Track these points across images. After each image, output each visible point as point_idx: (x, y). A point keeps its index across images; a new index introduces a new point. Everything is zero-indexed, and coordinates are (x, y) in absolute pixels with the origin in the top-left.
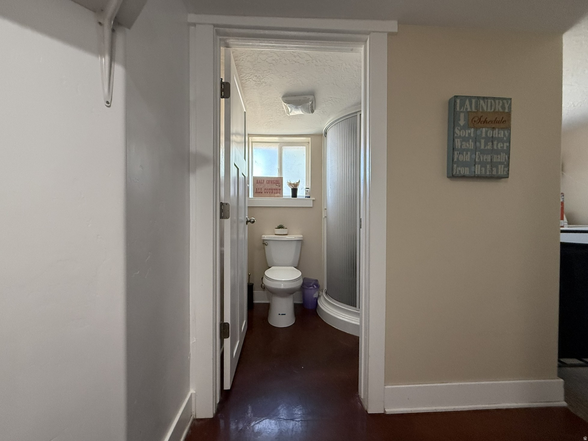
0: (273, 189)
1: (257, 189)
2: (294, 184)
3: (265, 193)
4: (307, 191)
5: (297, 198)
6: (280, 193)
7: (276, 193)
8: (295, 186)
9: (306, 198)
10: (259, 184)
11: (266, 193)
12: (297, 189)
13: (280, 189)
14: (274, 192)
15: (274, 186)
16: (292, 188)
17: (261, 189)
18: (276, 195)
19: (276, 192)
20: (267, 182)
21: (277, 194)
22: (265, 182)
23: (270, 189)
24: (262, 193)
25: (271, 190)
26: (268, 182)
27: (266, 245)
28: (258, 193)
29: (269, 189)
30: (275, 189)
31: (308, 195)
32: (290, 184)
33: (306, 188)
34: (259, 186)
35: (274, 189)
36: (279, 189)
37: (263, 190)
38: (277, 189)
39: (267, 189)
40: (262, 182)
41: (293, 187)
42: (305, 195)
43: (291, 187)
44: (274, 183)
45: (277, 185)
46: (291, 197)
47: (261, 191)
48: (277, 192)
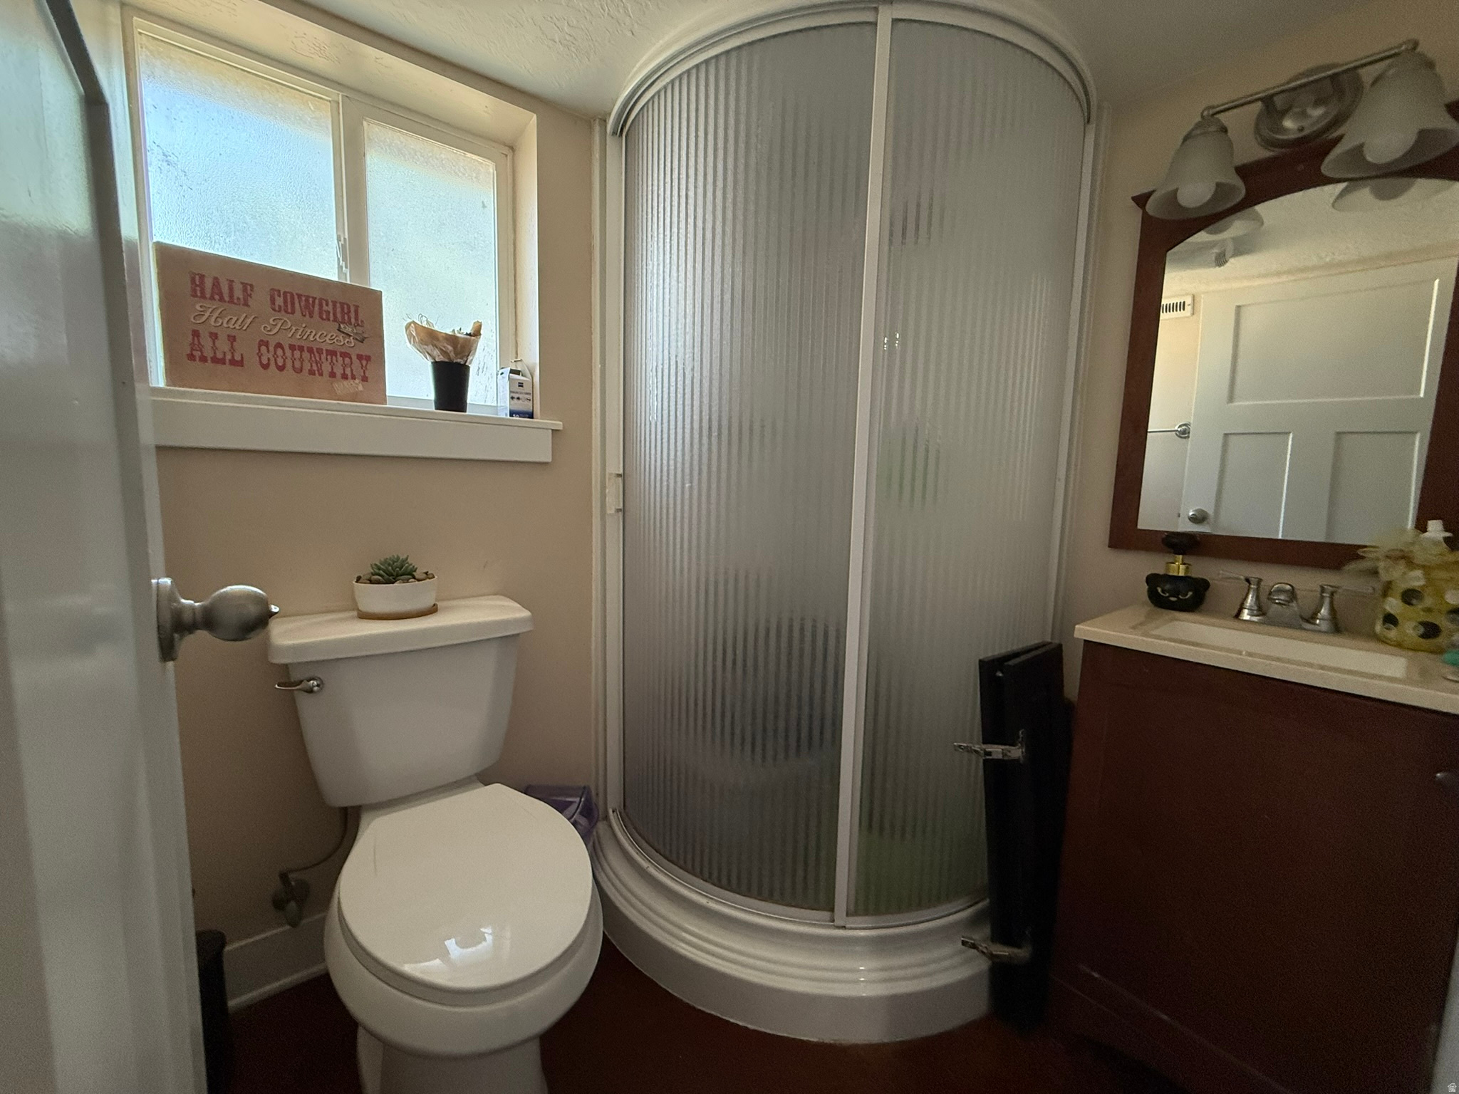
0: (320, 351)
1: (196, 334)
2: (452, 339)
3: (266, 367)
4: (521, 385)
5: (467, 413)
6: (365, 379)
7: (345, 377)
8: (456, 354)
9: (516, 418)
10: (207, 304)
11: (273, 366)
12: (468, 368)
13: (368, 358)
14: (326, 368)
15: (326, 336)
16: (440, 358)
17: (232, 339)
18: (342, 386)
19: (339, 371)
20: (273, 301)
21: (345, 383)
22: (260, 299)
23: (301, 349)
24: (240, 363)
25: (306, 355)
26: (279, 301)
27: (310, 691)
28: (209, 364)
29: (292, 347)
30: (332, 353)
31: (521, 406)
32: (427, 338)
33: (512, 371)
34: (211, 315)
35: (324, 347)
36: (360, 357)
37: (246, 349)
38: (344, 355)
39: (279, 345)
40: (238, 293)
41: (444, 353)
42: (505, 404)
43: (436, 352)
44: (324, 316)
45: (349, 330)
46: (433, 409)
47: (232, 350)
48: (348, 371)
